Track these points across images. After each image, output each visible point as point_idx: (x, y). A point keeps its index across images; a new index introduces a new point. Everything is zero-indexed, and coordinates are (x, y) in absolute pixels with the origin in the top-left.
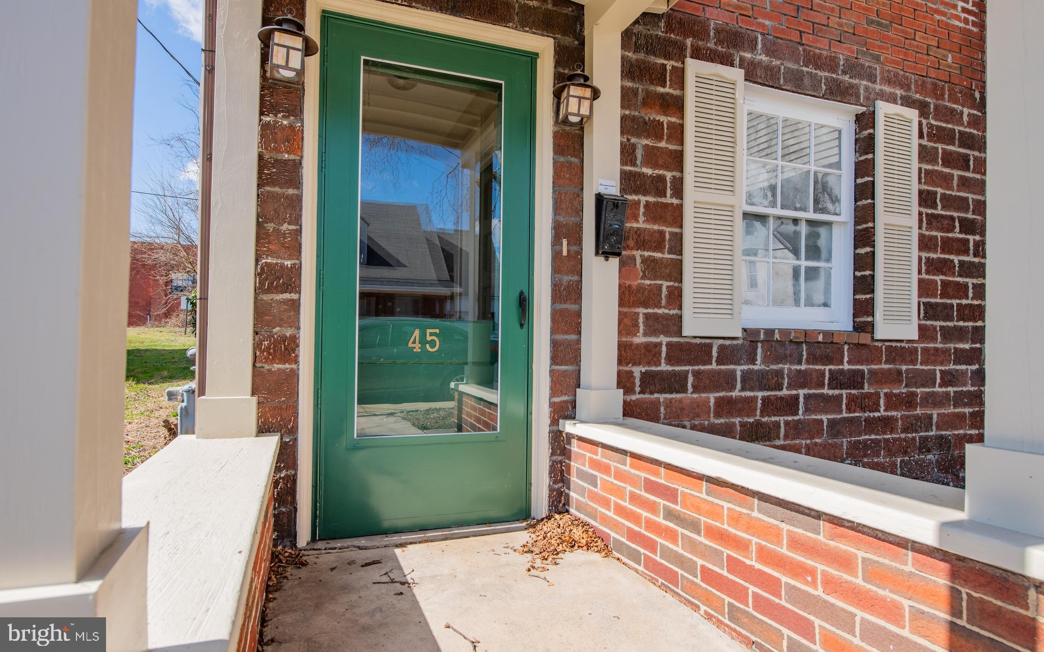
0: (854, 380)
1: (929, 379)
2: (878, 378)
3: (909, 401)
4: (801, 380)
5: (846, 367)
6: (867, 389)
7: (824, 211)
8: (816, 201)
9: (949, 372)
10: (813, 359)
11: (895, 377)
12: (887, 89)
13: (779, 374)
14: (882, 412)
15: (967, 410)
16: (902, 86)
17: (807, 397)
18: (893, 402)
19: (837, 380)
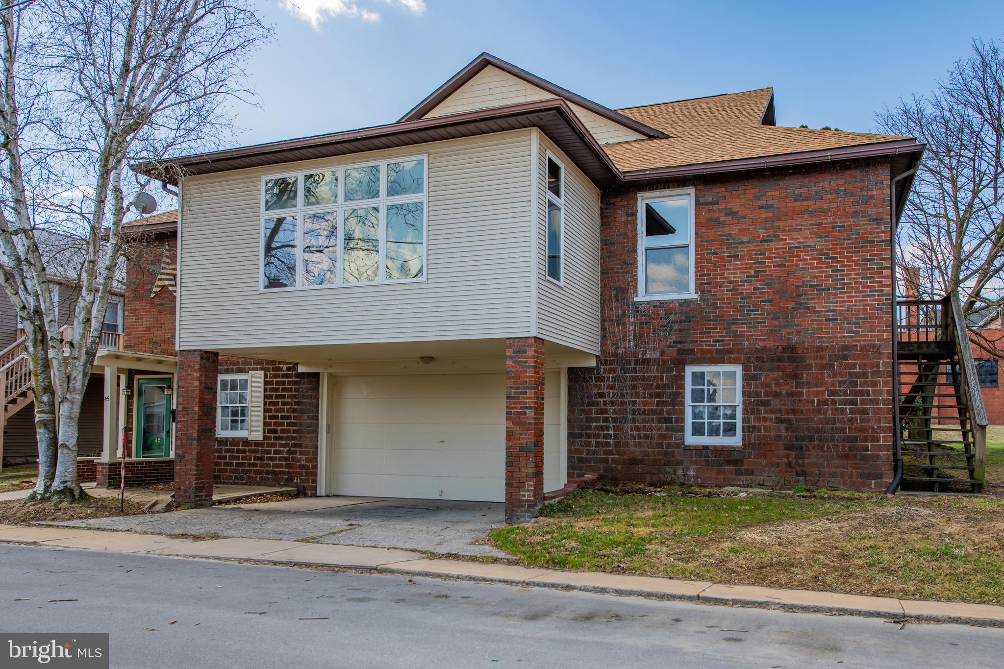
0: (244, 451)
1: (269, 452)
2: (250, 451)
3: (262, 459)
4: (227, 451)
5: (241, 448)
6: (247, 454)
7: (242, 403)
8: (240, 401)
9: (276, 450)
10: (231, 445)
11: (257, 451)
12: (255, 366)
13: (221, 449)
14: (252, 461)
15: (284, 463)
16: (260, 364)
17: (229, 456)
18: (256, 458)
19: (239, 451)
